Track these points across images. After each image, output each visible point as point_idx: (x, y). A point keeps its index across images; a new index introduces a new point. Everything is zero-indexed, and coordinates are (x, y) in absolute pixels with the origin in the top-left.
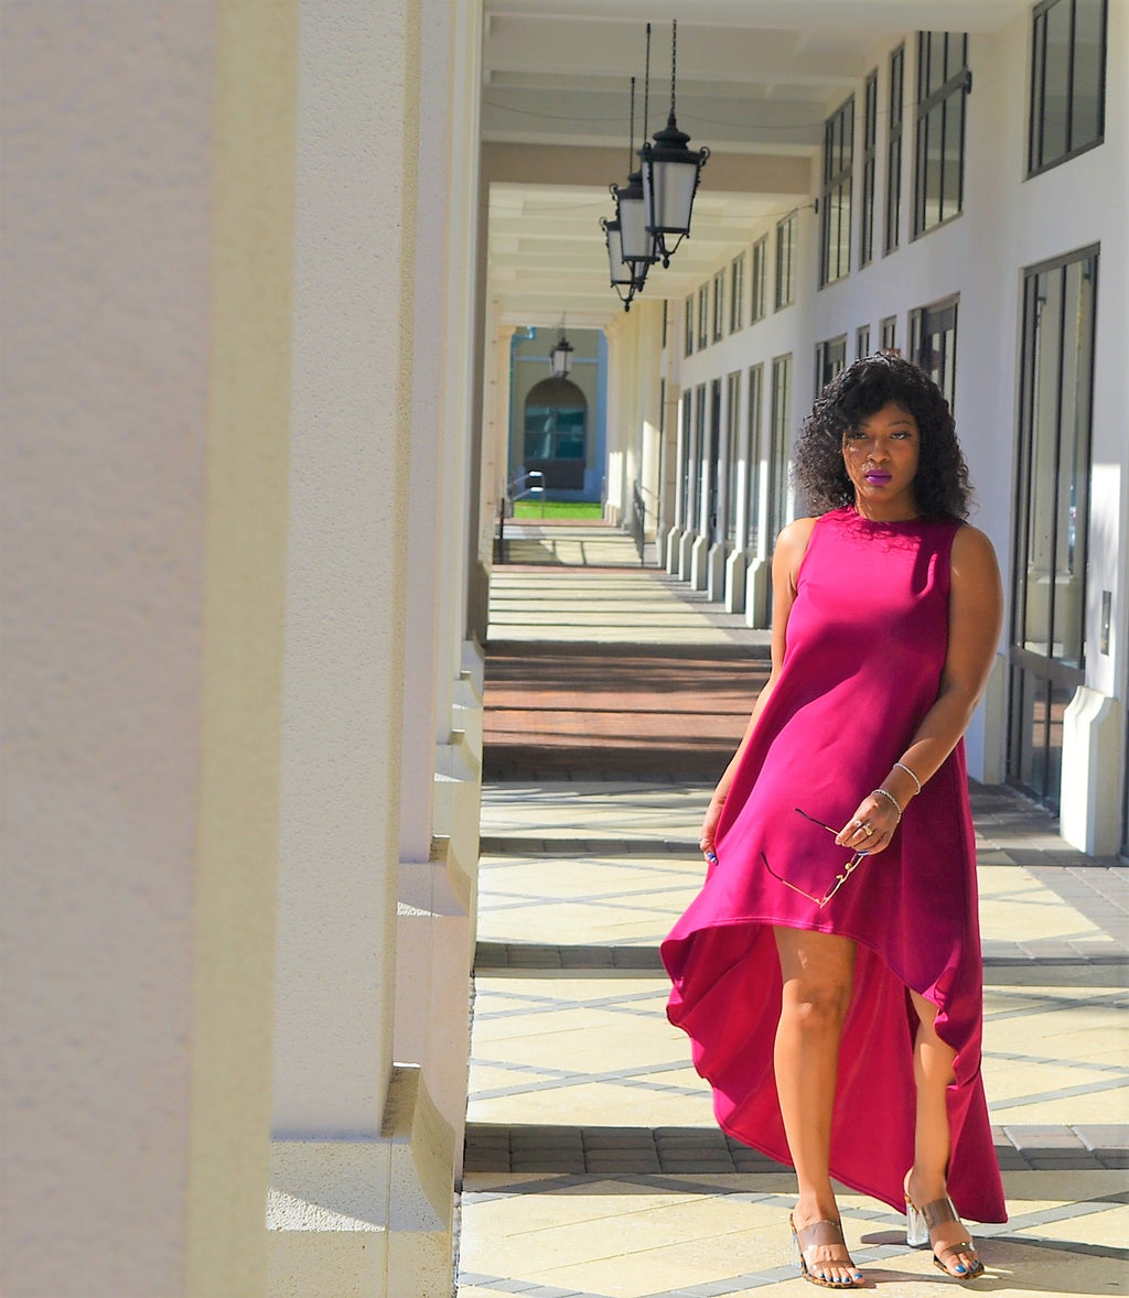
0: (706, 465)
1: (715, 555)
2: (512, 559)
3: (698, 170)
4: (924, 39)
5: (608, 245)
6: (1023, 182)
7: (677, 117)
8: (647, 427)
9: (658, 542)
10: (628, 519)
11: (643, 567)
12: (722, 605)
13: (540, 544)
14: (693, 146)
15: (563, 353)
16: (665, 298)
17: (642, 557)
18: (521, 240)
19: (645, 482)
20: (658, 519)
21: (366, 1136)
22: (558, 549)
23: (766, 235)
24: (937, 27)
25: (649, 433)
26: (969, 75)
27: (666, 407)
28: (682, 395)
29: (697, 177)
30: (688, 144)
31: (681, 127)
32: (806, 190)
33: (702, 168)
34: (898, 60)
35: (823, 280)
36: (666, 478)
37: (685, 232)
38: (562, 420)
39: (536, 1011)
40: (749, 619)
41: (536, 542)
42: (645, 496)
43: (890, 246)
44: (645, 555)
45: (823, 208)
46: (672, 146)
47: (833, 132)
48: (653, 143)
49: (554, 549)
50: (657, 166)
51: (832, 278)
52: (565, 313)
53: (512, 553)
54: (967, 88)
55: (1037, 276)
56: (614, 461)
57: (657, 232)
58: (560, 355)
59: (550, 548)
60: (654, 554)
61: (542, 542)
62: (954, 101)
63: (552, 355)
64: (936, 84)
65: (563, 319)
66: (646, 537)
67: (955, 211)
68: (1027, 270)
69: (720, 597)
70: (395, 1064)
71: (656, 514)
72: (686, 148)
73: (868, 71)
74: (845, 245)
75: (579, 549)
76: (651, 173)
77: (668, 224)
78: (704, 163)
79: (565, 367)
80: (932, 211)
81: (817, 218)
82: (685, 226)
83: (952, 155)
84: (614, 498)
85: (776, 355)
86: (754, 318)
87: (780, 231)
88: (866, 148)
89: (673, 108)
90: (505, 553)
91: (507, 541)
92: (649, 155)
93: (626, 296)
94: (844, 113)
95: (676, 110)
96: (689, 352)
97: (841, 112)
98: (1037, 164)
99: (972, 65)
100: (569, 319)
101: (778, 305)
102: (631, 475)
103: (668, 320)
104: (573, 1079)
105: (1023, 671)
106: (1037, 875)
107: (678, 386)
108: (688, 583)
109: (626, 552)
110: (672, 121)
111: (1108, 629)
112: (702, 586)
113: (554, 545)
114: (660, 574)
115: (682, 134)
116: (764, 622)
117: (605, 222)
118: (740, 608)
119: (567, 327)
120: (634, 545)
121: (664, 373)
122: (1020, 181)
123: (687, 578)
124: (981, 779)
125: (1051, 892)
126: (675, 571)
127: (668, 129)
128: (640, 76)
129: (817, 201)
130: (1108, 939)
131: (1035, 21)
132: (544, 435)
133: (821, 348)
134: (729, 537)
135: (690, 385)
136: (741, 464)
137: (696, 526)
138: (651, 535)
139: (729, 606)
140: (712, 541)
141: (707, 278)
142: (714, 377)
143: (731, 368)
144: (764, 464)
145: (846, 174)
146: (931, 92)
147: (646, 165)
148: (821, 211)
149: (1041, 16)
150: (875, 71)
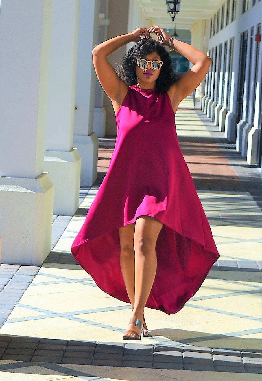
0: (213, 73)
1: (213, 106)
9: (201, 100)
11: (195, 109)
12: (213, 123)
16: (205, 18)
20: (201, 93)
28: (208, 51)
35: (244, 10)
39: (55, 283)
40: (220, 129)
44: (196, 105)
51: (246, 10)
60: (198, 105)
66: (196, 99)
85: (231, 37)
86: (227, 25)
96: (211, 37)
101: (232, 20)
103: (206, 26)
104: (52, 315)
107: (207, 48)
108: (206, 115)
112: (210, 116)
114: (199, 111)
118: (218, 125)
120: (193, 102)
121: (204, 44)
126: (204, 111)
132: (176, 64)
133: (242, 34)
134: (217, 100)
135: (210, 48)
136: (221, 73)
137: (210, 96)
138: (198, 98)
139: (215, 124)
140: (213, 100)
141: (215, 11)
142: (216, 45)
143: (220, 43)
144: (227, 74)
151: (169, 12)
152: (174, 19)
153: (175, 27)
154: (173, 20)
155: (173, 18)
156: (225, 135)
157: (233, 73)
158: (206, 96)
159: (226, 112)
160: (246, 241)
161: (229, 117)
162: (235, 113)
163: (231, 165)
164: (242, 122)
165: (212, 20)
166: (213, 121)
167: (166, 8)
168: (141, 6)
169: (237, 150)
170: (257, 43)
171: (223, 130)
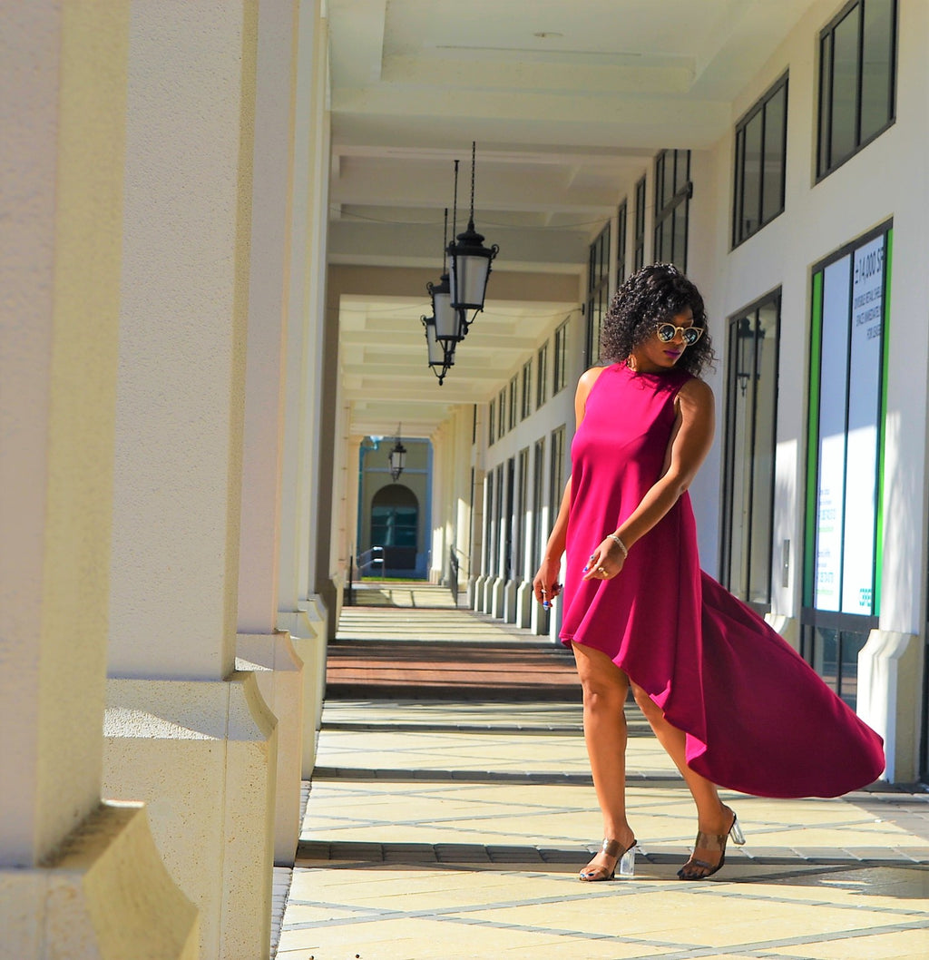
1: (510, 588)
2: (358, 603)
3: (490, 262)
5: (427, 336)
6: (729, 253)
7: (475, 222)
8: (461, 504)
9: (469, 591)
10: (447, 577)
11: (457, 608)
12: (514, 624)
13: (380, 593)
14: (487, 244)
15: (398, 454)
16: (474, 403)
17: (456, 602)
19: (460, 546)
20: (469, 574)
22: (394, 596)
23: (547, 341)
24: (669, 148)
25: (462, 508)
26: (691, 185)
27: (474, 486)
28: (486, 475)
29: (489, 267)
30: (483, 243)
31: (479, 229)
32: (575, 299)
33: (493, 261)
34: (641, 190)
36: (475, 541)
37: (480, 307)
38: (399, 519)
39: (354, 796)
41: (377, 591)
42: (459, 556)
44: (459, 600)
45: (588, 311)
46: (470, 244)
47: (596, 255)
48: (457, 242)
49: (391, 597)
50: (459, 259)
52: (400, 423)
53: (358, 598)
54: (690, 195)
56: (437, 536)
57: (461, 308)
58: (396, 456)
59: (388, 595)
60: (465, 600)
61: (382, 591)
62: (680, 211)
63: (391, 457)
64: (669, 197)
65: (399, 429)
66: (459, 588)
68: (732, 318)
69: (513, 620)
71: (467, 570)
72: (482, 245)
73: (619, 201)
75: (409, 596)
77: (468, 301)
78: (494, 257)
79: (400, 464)
81: (584, 318)
82: (479, 303)
84: (437, 564)
85: (553, 429)
86: (539, 405)
87: (557, 335)
89: (472, 217)
90: (353, 599)
91: (355, 590)
92: (453, 251)
93: (440, 374)
94: (603, 237)
95: (474, 218)
96: (491, 442)
97: (601, 237)
98: (738, 239)
99: (693, 178)
100: (403, 429)
101: (556, 390)
102: (449, 541)
103: (477, 421)
104: (378, 823)
107: (483, 471)
108: (490, 615)
109: (446, 599)
110: (471, 226)
111: (787, 568)
112: (500, 615)
113: (390, 593)
114: (470, 612)
115: (478, 235)
117: (425, 319)
119: (402, 436)
120: (451, 594)
121: (474, 463)
122: (727, 252)
123: (489, 612)
126: (481, 609)
127: (468, 232)
128: (451, 207)
129: (584, 305)
131: (738, 135)
132: (387, 528)
134: (520, 573)
135: (491, 466)
136: (529, 515)
137: (496, 570)
140: (507, 578)
142: (510, 456)
143: (522, 447)
145: (605, 280)
146: (665, 205)
147: (452, 257)
148: (586, 312)
149: (741, 131)
150: (625, 200)
151: (431, 364)
152: (443, 379)
153: (399, 433)
154: (441, 383)
155: (441, 377)
156: (552, 638)
165: (492, 407)
171: (544, 630)
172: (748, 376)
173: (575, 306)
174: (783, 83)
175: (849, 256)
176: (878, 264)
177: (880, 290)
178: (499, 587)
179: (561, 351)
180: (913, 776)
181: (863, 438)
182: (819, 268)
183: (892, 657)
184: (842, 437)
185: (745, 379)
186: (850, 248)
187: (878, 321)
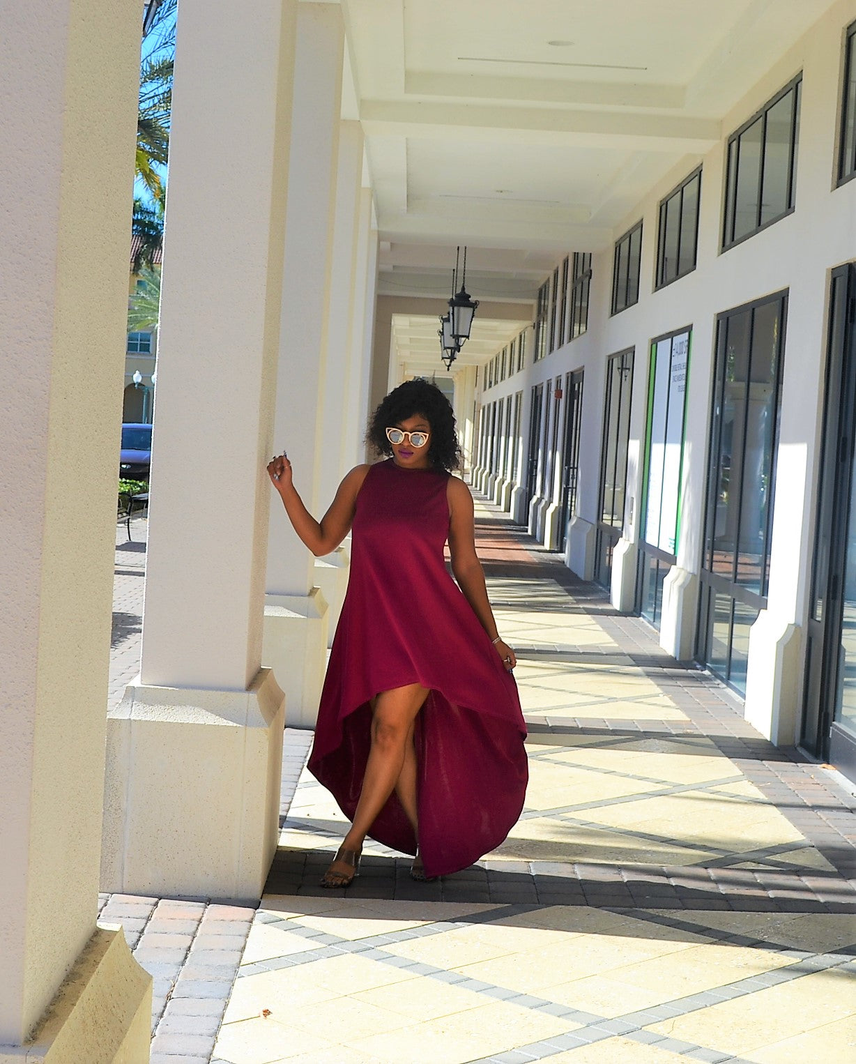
0: (490, 438)
1: (491, 479)
4: (576, 255)
5: (440, 341)
7: (465, 287)
8: (468, 421)
9: (471, 474)
14: (472, 299)
16: (476, 365)
18: (410, 339)
19: (466, 446)
20: (471, 463)
21: (240, 690)
23: (516, 338)
24: (581, 251)
25: (469, 425)
26: (591, 271)
27: (475, 413)
28: (482, 408)
29: (473, 313)
30: (470, 299)
31: (467, 292)
32: (530, 319)
33: (475, 309)
34: (566, 265)
35: (536, 359)
37: (468, 337)
40: (502, 508)
43: (561, 343)
45: (537, 327)
46: (462, 300)
47: (542, 294)
48: (454, 298)
50: (456, 308)
51: (539, 358)
52: (435, 371)
54: (590, 277)
55: (613, 360)
57: (457, 337)
62: (586, 281)
64: (580, 274)
65: (434, 373)
67: (584, 330)
68: (609, 356)
70: (262, 667)
71: (470, 461)
72: (469, 301)
73: (555, 268)
74: (545, 344)
76: (453, 311)
77: (460, 334)
78: (476, 307)
80: (576, 328)
81: (534, 331)
82: (468, 334)
83: (584, 304)
85: (517, 391)
86: (510, 374)
87: (521, 336)
88: (553, 301)
89: (464, 281)
92: (452, 303)
93: (448, 364)
94: (545, 286)
95: (465, 284)
96: (485, 390)
98: (614, 311)
99: (592, 268)
100: (437, 373)
101: (519, 369)
105: (601, 532)
106: (594, 618)
107: (480, 405)
110: (463, 289)
111: (632, 514)
115: (468, 294)
116: (508, 510)
117: (439, 332)
118: (499, 504)
119: (436, 377)
121: (475, 399)
122: (608, 317)
124: (583, 579)
125: (598, 626)
126: (476, 486)
127: (461, 292)
128: (455, 268)
129: (534, 323)
130: (616, 645)
131: (616, 248)
133: (534, 388)
134: (497, 471)
135: (485, 403)
136: (503, 438)
137: (485, 466)
138: (467, 469)
139: (495, 502)
140: (491, 472)
141: (493, 356)
142: (494, 400)
143: (500, 397)
144: (511, 439)
145: (546, 312)
146: (578, 277)
147: (451, 308)
148: (536, 328)
149: (618, 247)
150: (558, 268)
151: (443, 358)
152: (450, 368)
154: (448, 370)
155: (450, 365)
156: (511, 516)
157: (521, 439)
158: (478, 466)
159: (511, 486)
160: (561, 627)
161: (516, 492)
162: (524, 487)
163: (526, 550)
164: (534, 500)
165: (486, 368)
166: (492, 499)
167: (438, 352)
168: (397, 348)
169: (530, 533)
170: (556, 400)
172: (629, 369)
173: (528, 323)
174: (640, 225)
175: (670, 339)
176: (685, 349)
177: (685, 365)
178: (486, 476)
179: (522, 343)
180: (690, 656)
181: (674, 449)
182: (655, 341)
183: (681, 587)
184: (664, 445)
185: (627, 371)
186: (671, 335)
187: (683, 383)
